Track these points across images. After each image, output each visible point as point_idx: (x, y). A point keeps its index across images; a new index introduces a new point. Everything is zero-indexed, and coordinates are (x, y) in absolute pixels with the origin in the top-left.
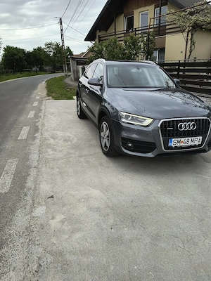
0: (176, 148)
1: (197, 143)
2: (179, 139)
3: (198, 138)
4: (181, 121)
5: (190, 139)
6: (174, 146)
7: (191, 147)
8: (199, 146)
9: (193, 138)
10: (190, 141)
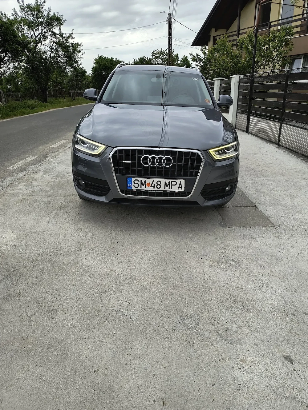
0: (139, 192)
1: (175, 189)
2: (143, 180)
3: (178, 181)
4: (147, 152)
5: (163, 181)
6: (135, 189)
7: (165, 194)
8: (180, 194)
9: (167, 181)
10: (163, 185)
